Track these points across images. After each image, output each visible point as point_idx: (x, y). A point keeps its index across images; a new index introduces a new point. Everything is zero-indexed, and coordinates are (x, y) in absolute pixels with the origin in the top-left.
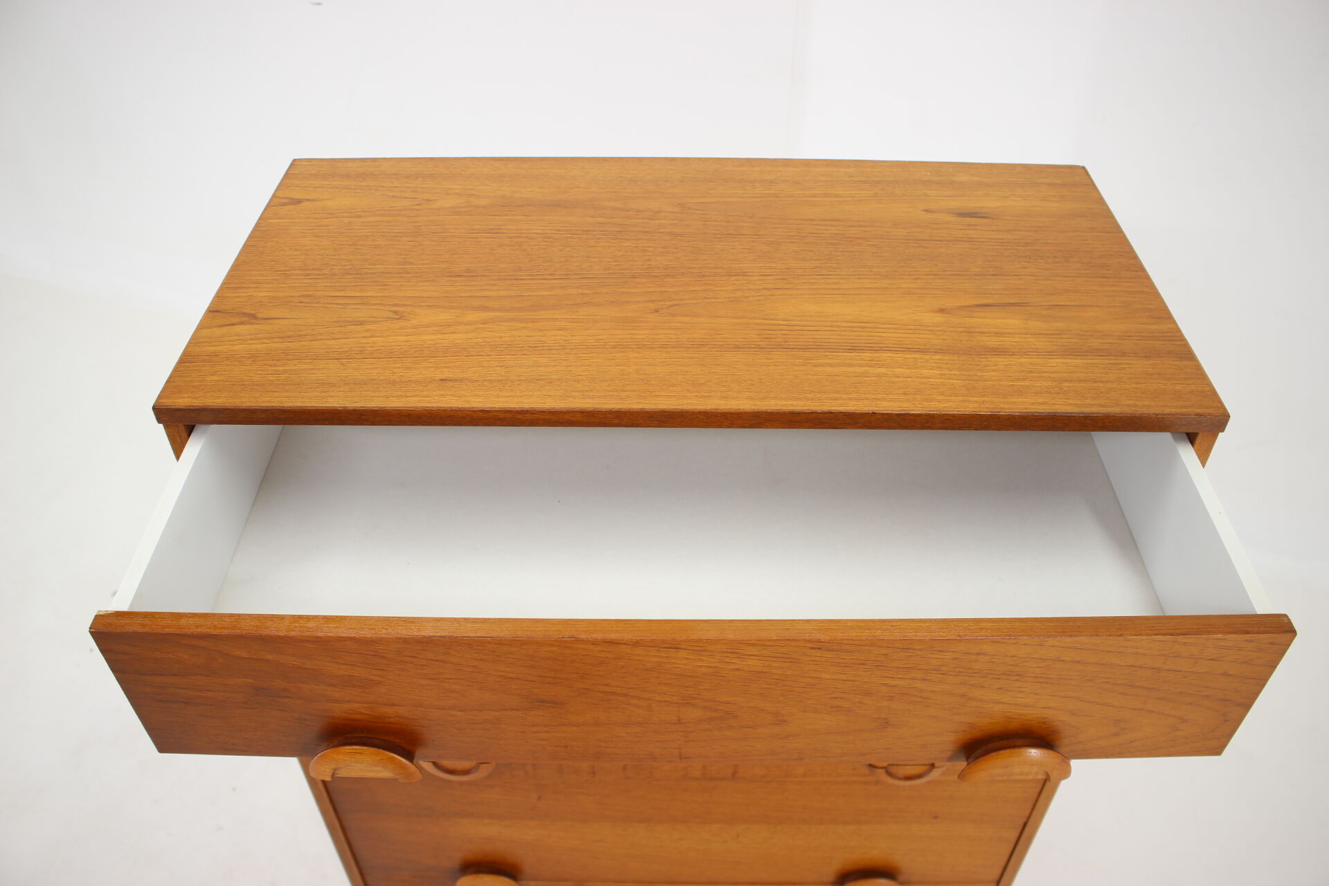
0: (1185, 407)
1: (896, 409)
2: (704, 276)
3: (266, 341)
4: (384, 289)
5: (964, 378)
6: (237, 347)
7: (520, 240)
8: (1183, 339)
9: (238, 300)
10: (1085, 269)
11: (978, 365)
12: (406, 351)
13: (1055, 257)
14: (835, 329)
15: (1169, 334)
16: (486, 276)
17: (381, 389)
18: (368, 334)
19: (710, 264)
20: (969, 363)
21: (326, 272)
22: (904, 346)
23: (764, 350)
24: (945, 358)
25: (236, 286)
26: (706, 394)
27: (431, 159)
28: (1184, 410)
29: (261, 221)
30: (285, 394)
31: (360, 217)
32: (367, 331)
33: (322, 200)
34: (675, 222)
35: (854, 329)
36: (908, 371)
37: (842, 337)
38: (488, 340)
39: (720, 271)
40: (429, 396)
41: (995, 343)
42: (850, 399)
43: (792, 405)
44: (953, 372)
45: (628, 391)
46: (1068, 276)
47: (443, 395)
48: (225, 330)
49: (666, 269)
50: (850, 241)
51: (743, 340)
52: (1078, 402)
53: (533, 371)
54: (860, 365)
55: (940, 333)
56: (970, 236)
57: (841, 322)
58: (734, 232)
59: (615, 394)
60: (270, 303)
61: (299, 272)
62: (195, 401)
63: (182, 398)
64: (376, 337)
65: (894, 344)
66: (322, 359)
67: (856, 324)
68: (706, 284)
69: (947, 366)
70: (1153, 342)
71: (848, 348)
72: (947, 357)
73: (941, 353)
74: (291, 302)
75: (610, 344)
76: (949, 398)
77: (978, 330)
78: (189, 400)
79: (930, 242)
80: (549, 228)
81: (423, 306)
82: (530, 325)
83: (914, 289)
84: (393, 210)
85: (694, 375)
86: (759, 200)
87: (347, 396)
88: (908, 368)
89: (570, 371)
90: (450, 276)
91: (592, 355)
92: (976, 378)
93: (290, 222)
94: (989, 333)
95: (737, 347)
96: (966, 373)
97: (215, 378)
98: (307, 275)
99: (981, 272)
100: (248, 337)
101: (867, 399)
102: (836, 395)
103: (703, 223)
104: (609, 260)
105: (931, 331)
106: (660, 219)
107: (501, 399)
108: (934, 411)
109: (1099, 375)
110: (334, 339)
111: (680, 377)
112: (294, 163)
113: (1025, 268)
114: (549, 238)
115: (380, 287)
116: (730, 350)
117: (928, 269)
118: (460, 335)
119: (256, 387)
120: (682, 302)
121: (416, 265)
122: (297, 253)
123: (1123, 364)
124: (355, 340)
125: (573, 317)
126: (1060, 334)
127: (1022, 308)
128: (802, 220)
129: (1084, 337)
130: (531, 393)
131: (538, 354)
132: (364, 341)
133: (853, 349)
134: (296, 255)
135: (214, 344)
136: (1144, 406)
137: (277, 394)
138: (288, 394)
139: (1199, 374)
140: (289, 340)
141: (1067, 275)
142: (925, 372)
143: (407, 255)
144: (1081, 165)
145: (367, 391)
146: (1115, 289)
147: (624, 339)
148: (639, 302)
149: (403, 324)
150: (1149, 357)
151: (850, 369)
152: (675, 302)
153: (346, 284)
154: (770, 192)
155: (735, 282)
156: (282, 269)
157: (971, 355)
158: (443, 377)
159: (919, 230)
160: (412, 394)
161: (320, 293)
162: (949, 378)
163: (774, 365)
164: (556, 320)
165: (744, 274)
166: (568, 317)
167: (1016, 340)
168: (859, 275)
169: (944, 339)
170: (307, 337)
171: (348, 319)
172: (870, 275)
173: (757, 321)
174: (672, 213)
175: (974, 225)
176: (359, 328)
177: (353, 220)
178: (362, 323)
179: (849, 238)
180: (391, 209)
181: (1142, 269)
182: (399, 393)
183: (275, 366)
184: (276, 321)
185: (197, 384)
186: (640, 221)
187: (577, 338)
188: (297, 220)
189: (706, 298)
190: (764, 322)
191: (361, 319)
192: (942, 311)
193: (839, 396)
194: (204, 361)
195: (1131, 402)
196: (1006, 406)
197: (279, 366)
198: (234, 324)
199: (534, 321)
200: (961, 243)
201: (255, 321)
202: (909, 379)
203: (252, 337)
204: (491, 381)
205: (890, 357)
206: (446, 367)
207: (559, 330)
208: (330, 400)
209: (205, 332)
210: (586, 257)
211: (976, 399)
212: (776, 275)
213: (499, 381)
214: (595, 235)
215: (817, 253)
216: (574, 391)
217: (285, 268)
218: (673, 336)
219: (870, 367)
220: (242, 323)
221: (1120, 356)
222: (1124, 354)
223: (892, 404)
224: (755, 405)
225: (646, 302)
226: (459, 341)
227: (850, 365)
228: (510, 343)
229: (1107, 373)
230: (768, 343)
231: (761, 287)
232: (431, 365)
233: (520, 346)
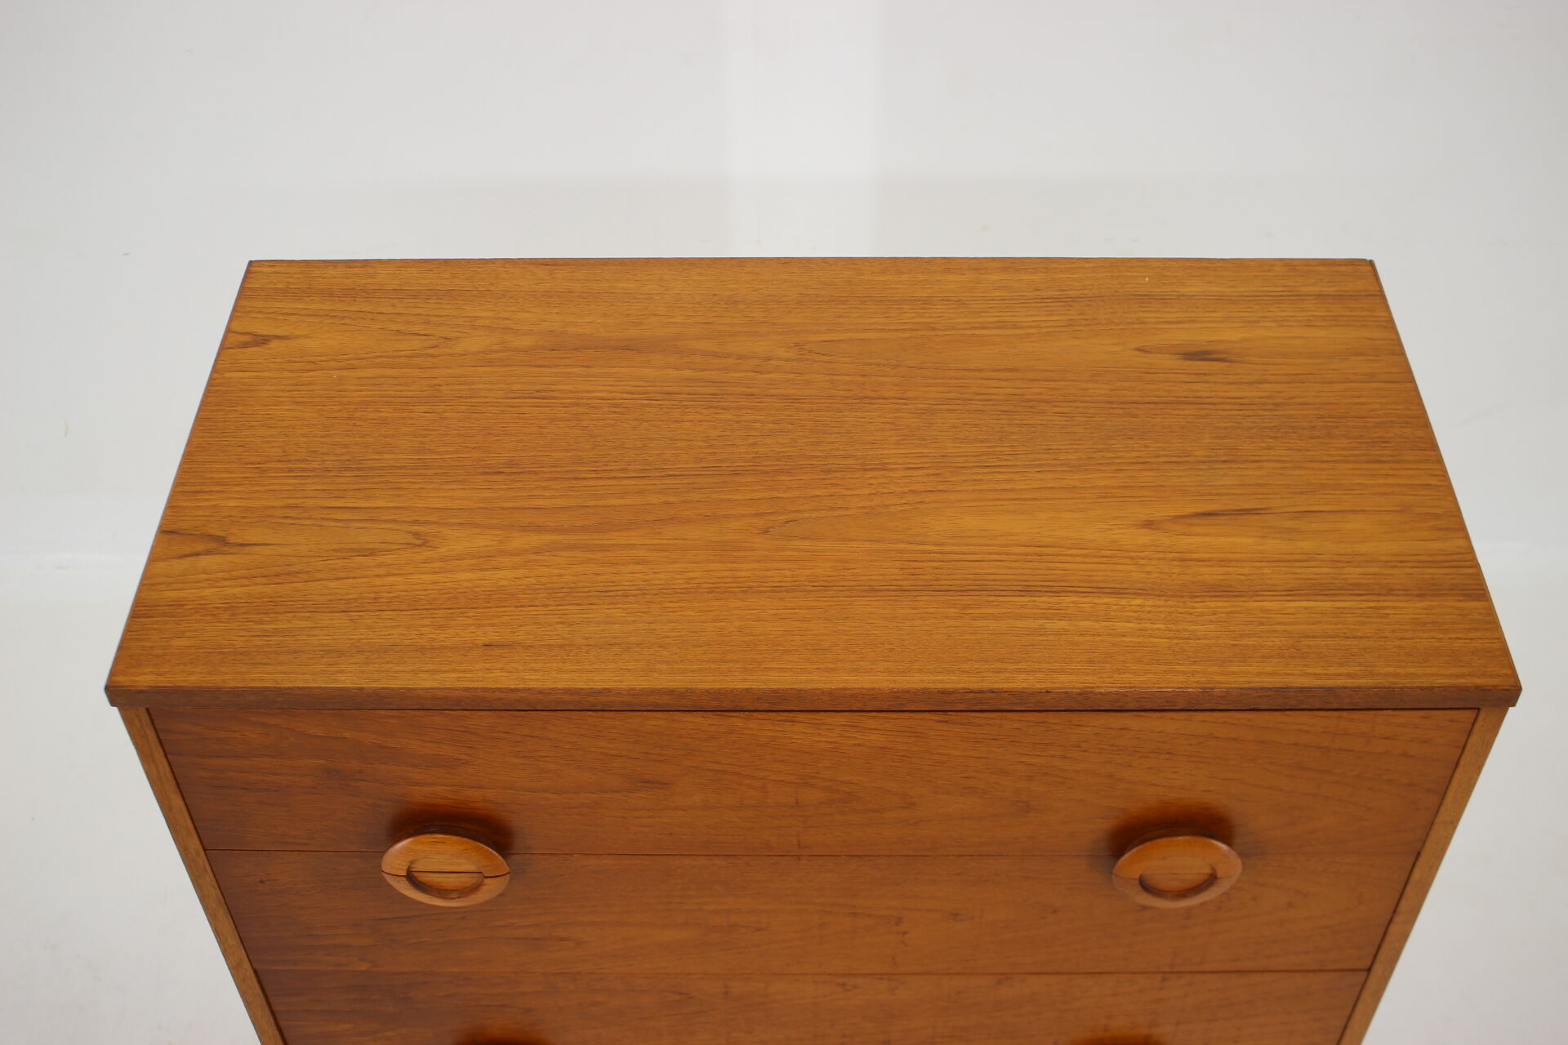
0: (1463, 676)
1: (1077, 685)
2: (829, 471)
3: (245, 582)
4: (398, 496)
5: (1171, 634)
6: (207, 592)
7: (580, 410)
8: (1477, 566)
9: (200, 513)
10: (1354, 449)
11: (1191, 614)
12: (435, 599)
13: (1313, 428)
14: (1004, 557)
15: (1456, 557)
16: (535, 473)
17: (406, 659)
18: (381, 571)
19: (838, 450)
20: (1180, 610)
21: (315, 465)
22: (1095, 584)
23: (907, 593)
24: (1147, 603)
25: (193, 489)
26: (832, 666)
27: (446, 262)
28: (1461, 681)
29: (216, 375)
30: (280, 668)
31: (353, 368)
32: (380, 565)
33: (298, 337)
34: (792, 376)
35: (1029, 558)
36: (1097, 625)
37: (1012, 571)
38: (543, 580)
39: (851, 461)
40: (471, 671)
41: (1216, 577)
42: (1019, 671)
43: (942, 681)
44: (1156, 626)
45: (729, 662)
46: (1327, 461)
47: (489, 670)
48: (186, 563)
49: (778, 460)
50: (1031, 407)
51: (881, 578)
52: (1319, 671)
53: (604, 630)
54: (1035, 617)
55: (1144, 562)
56: (1198, 394)
57: (1012, 545)
58: (872, 394)
59: (713, 666)
60: (244, 518)
61: (278, 465)
62: (160, 679)
63: (143, 674)
64: (395, 575)
65: (1080, 581)
66: (324, 612)
67: (1030, 550)
68: (833, 485)
69: (1150, 616)
70: (1429, 571)
71: (1019, 588)
72: (1150, 602)
73: (1143, 594)
74: (273, 516)
75: (705, 586)
76: (1147, 667)
77: (1195, 556)
78: (153, 677)
79: (1141, 406)
80: (618, 388)
81: (453, 524)
82: (598, 555)
83: (1114, 487)
84: (399, 357)
85: (816, 635)
86: (907, 335)
87: (363, 672)
88: (1097, 621)
89: (655, 629)
90: (485, 473)
91: (682, 605)
92: (1187, 634)
93: (257, 377)
94: (1210, 560)
95: (873, 590)
96: (1174, 627)
97: (184, 642)
98: (289, 472)
99: (1208, 456)
100: (220, 575)
101: (1040, 670)
102: (999, 665)
103: (828, 378)
104: (700, 443)
105: (1132, 558)
106: (770, 373)
107: (565, 676)
108: (1126, 688)
109: (1352, 627)
110: (337, 579)
111: (797, 638)
112: (252, 269)
113: (1269, 448)
114: (616, 406)
115: (392, 492)
116: (863, 594)
117: (1134, 454)
118: (505, 573)
119: (241, 657)
120: (800, 516)
121: (438, 453)
122: (272, 432)
123: (1387, 607)
124: (365, 580)
125: (655, 542)
126: (1306, 561)
127: (1257, 517)
128: (965, 370)
129: (1339, 565)
130: (603, 666)
131: (611, 604)
132: (378, 581)
133: (1027, 591)
134: (271, 436)
135: (175, 586)
136: (1407, 676)
137: (268, 668)
138: (284, 668)
139: (1490, 622)
140: (277, 580)
141: (1325, 458)
142: (1121, 626)
143: (425, 436)
144: (1368, 259)
145: (388, 663)
146: (1391, 481)
147: (723, 578)
148: (742, 516)
149: (426, 553)
150: (1424, 595)
151: (1019, 623)
152: (791, 516)
153: (345, 487)
154: (923, 320)
155: (872, 481)
156: (253, 459)
157: (1183, 597)
158: (486, 640)
159: (1127, 384)
160: (448, 667)
161: (310, 503)
162: (1151, 636)
163: (921, 618)
164: (632, 546)
165: (883, 467)
166: (648, 542)
167: (1246, 571)
168: (1040, 465)
169: (1149, 573)
170: (299, 575)
171: (352, 546)
172: (1055, 465)
173: (901, 546)
174: (787, 360)
175: (1205, 374)
176: (368, 560)
177: (345, 373)
178: (372, 553)
179: (1030, 401)
180: (395, 354)
181: (1434, 446)
182: (431, 667)
183: (262, 623)
184: (256, 549)
185: (160, 652)
186: (742, 375)
187: (662, 576)
188: (266, 374)
189: (832, 509)
190: (909, 547)
191: (371, 546)
192: (1149, 524)
193: (1003, 666)
194: (164, 614)
195: (1390, 669)
196: (1222, 679)
197: (268, 623)
198: (197, 554)
199: (604, 548)
200: (1183, 407)
201: (226, 549)
202: (1098, 638)
203: (226, 575)
204: (550, 647)
205: (1074, 602)
206: (490, 625)
207: (637, 563)
208: (342, 677)
209: (161, 566)
210: (671, 440)
211: (1183, 668)
212: (928, 468)
213: (561, 646)
214: (681, 401)
215: (984, 428)
216: (659, 662)
217: (259, 459)
218: (787, 573)
219: (1047, 619)
220: (208, 552)
221: (1384, 595)
222: (1390, 591)
223: (1072, 678)
224: (895, 682)
225: (752, 515)
226: (505, 583)
227: (1021, 617)
228: (573, 585)
229: (1364, 623)
230: (913, 583)
231: (906, 489)
232: (470, 621)
233: (586, 590)
